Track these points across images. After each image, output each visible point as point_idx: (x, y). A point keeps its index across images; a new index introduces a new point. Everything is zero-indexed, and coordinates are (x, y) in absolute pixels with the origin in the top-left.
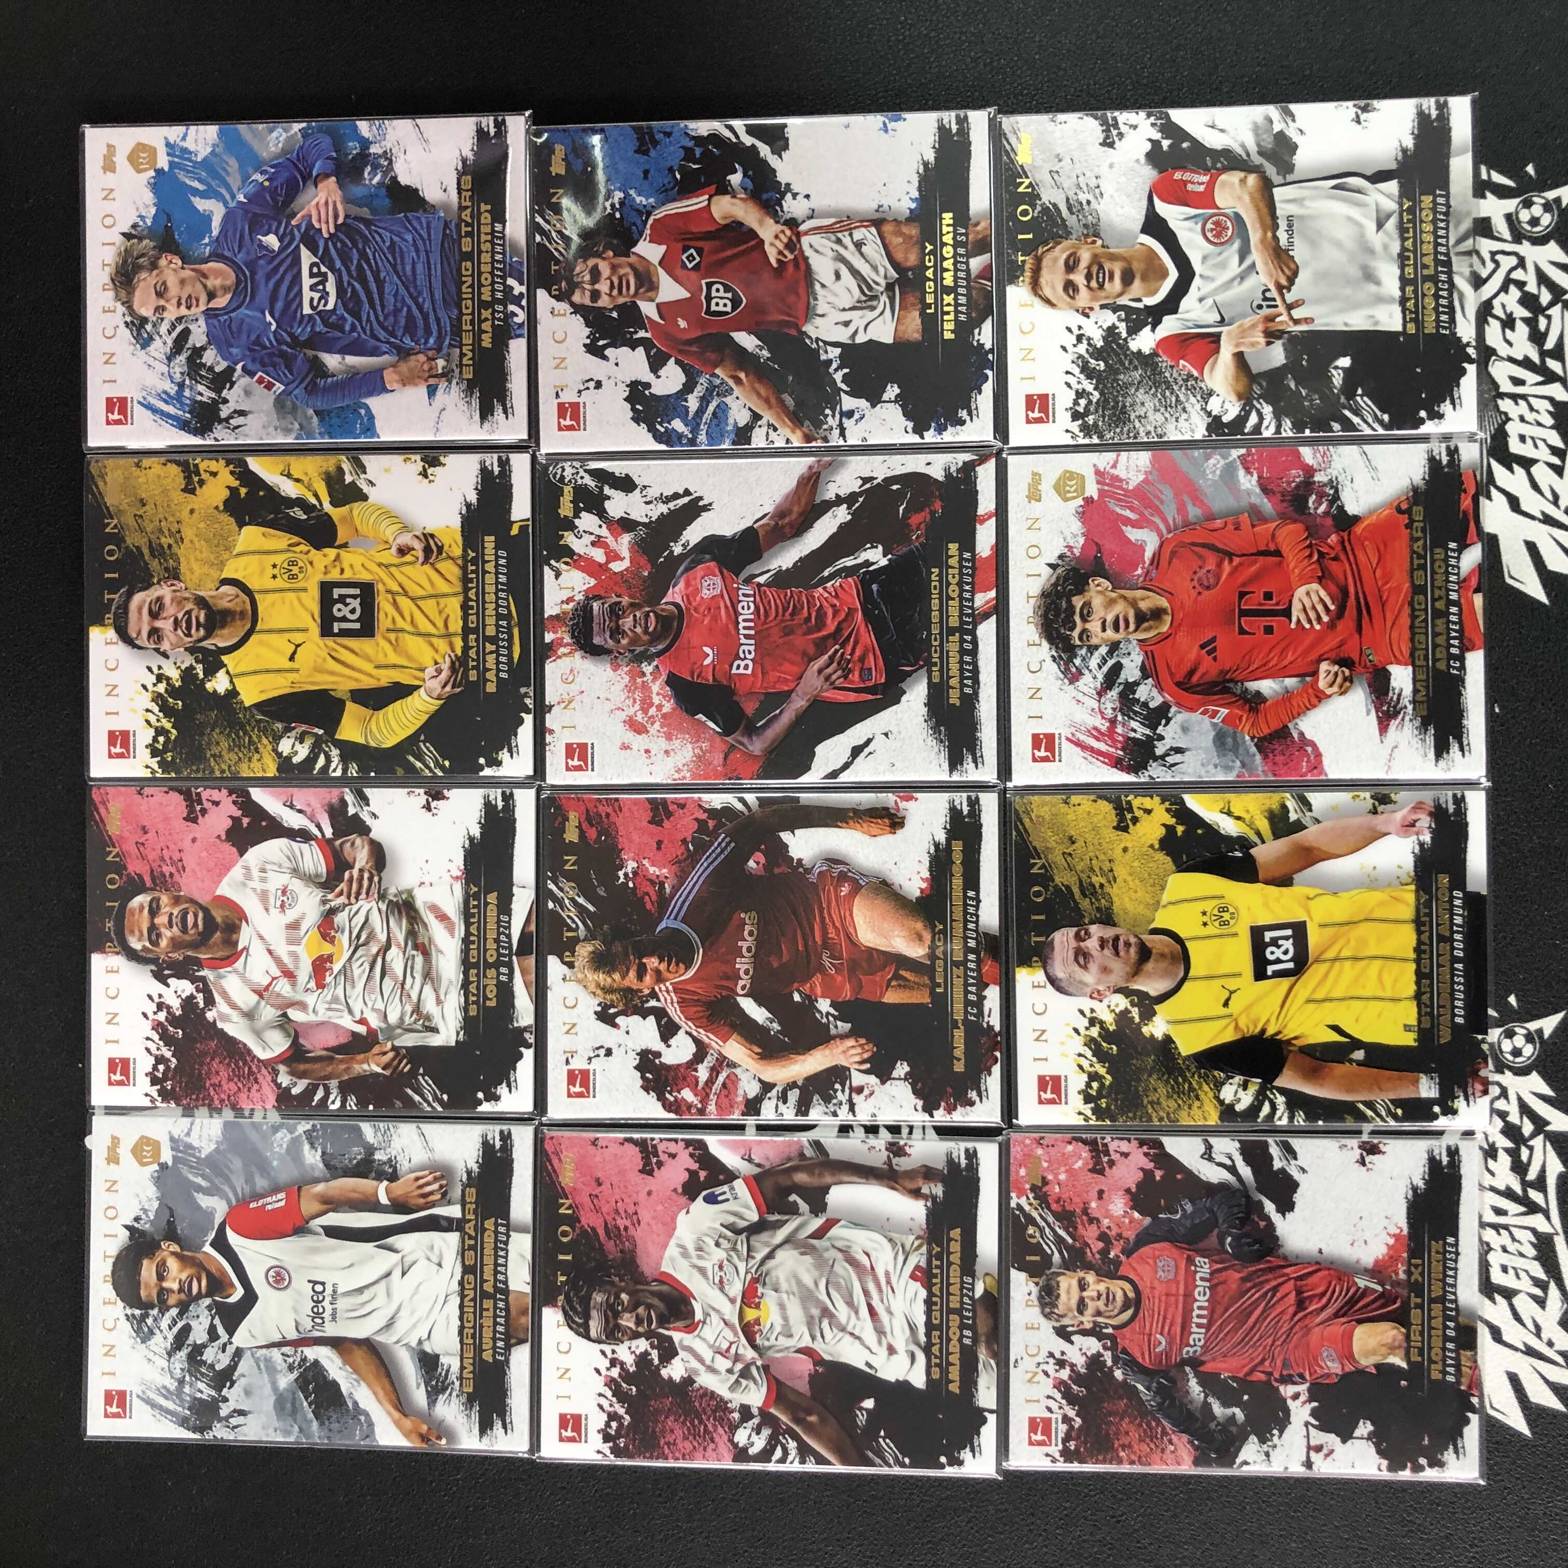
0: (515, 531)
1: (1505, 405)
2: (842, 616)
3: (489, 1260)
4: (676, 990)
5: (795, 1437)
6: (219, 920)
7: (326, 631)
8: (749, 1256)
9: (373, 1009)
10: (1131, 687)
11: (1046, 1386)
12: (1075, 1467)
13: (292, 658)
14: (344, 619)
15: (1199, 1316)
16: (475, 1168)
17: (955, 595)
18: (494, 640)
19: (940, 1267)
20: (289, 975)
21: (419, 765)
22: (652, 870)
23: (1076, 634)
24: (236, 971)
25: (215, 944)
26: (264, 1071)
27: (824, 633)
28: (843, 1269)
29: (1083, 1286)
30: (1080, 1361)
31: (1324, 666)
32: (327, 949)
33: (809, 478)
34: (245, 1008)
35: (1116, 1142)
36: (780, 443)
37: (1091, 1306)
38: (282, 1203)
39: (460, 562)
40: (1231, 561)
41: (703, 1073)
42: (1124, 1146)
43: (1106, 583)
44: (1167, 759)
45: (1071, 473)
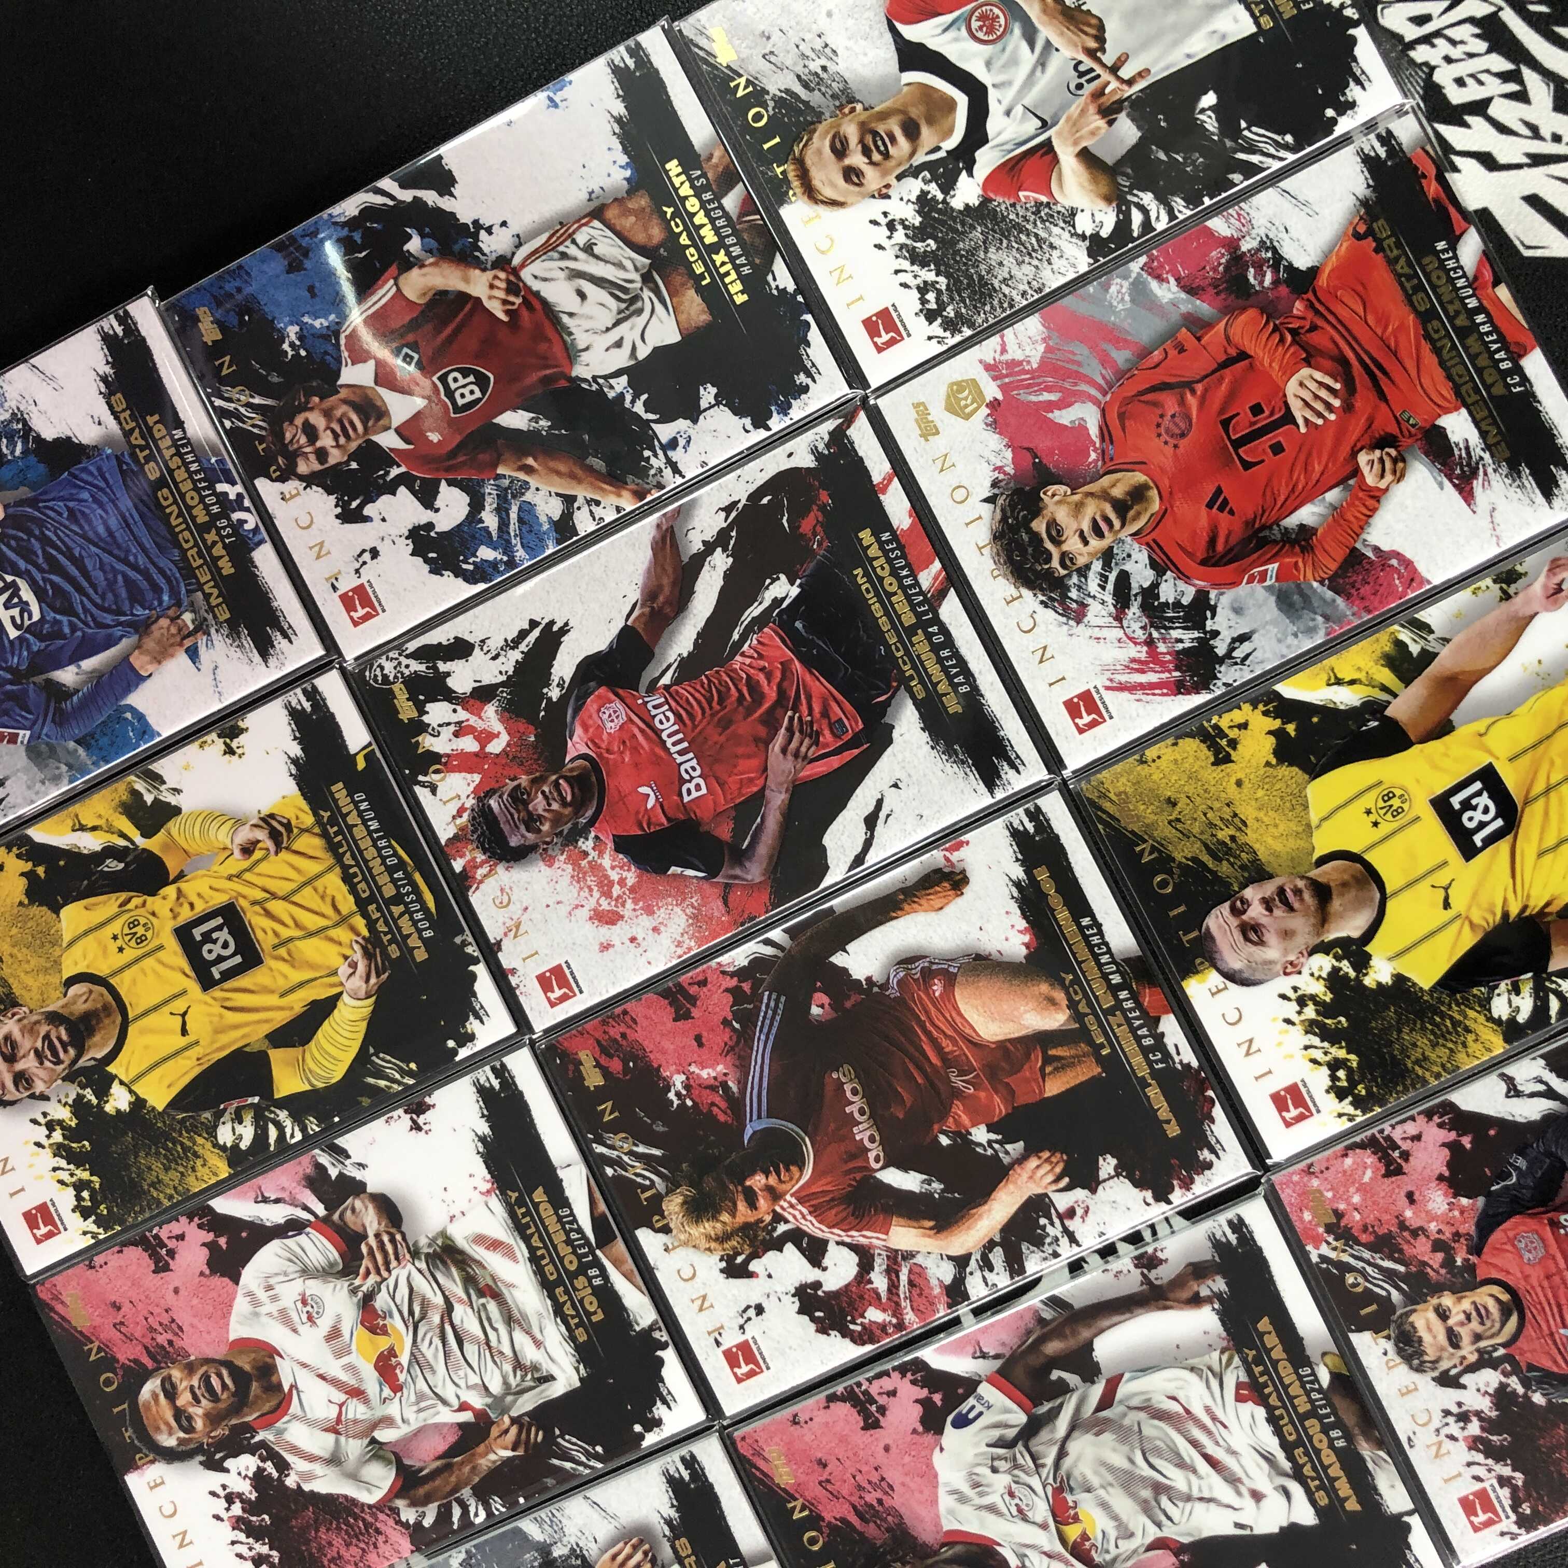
0: (361, 764)
1: (1421, 54)
2: (778, 675)
4: (801, 1201)
7: (207, 983)
8: (1038, 1466)
9: (468, 1387)
10: (1150, 593)
11: (1460, 1453)
12: (1543, 1532)
13: (184, 1032)
14: (220, 959)
16: (673, 1513)
17: (894, 588)
18: (397, 899)
19: (1266, 1372)
20: (356, 1393)
21: (382, 1083)
22: (704, 1074)
23: (1055, 563)
24: (295, 1417)
25: (256, 1397)
26: (381, 1516)
27: (766, 706)
28: (1153, 1429)
29: (1443, 1315)
30: (1484, 1405)
31: (1363, 459)
32: (383, 1343)
33: (663, 538)
34: (326, 1455)
35: (1399, 1129)
36: (610, 516)
37: (1465, 1333)
39: (317, 830)
40: (1193, 392)
41: (879, 1281)
42: (1411, 1128)
43: (1062, 489)
44: (1234, 654)
45: (958, 383)
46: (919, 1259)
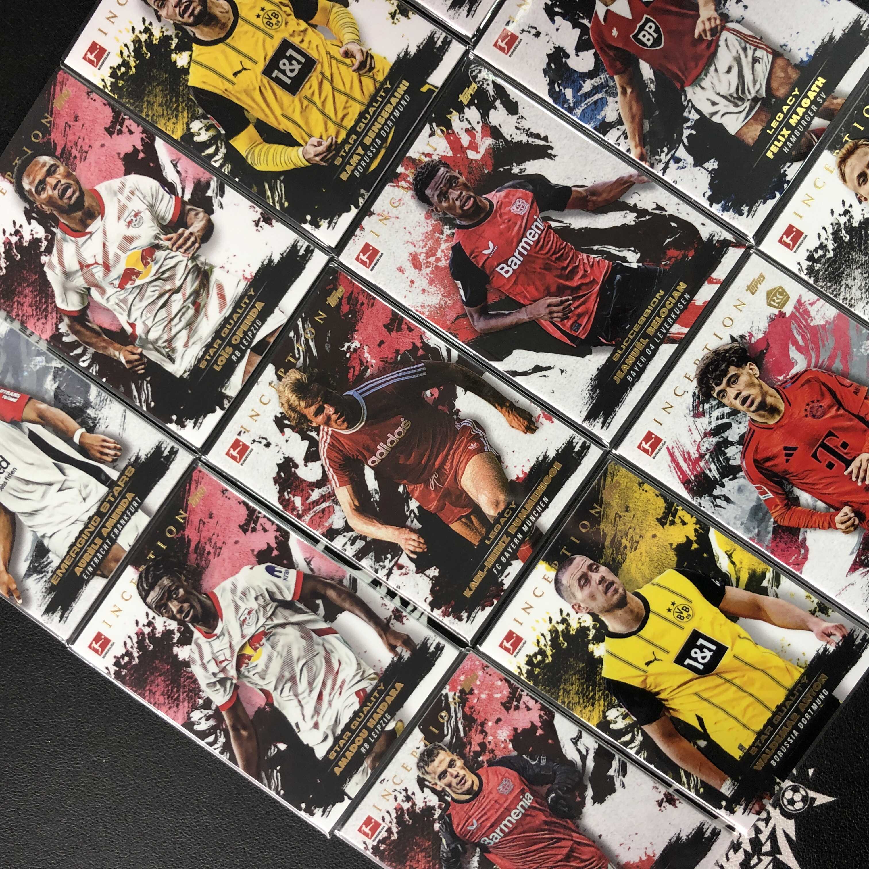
0: (424, 89)
2: (587, 281)
3: (115, 516)
4: (332, 436)
5: (227, 736)
6: (86, 204)
7: (267, 72)
8: (270, 618)
9: (144, 322)
10: (727, 443)
11: (391, 805)
12: (376, 860)
13: (235, 74)
14: (283, 72)
15: (505, 826)
16: (143, 458)
17: (663, 316)
18: (366, 148)
19: (377, 699)
20: (107, 267)
21: (269, 193)
22: (366, 355)
23: (718, 389)
24: (76, 243)
25: (75, 218)
26: (54, 314)
27: (568, 283)
28: (320, 661)
29: (451, 764)
30: (420, 804)
31: (846, 509)
32: (140, 267)
33: (626, 182)
34: (67, 270)
35: (528, 698)
38: (14, 400)
39: (378, 85)
40: (838, 410)
41: (315, 495)
42: (531, 703)
43: (757, 372)
44: (717, 500)
45: (784, 291)
46: (337, 508)
